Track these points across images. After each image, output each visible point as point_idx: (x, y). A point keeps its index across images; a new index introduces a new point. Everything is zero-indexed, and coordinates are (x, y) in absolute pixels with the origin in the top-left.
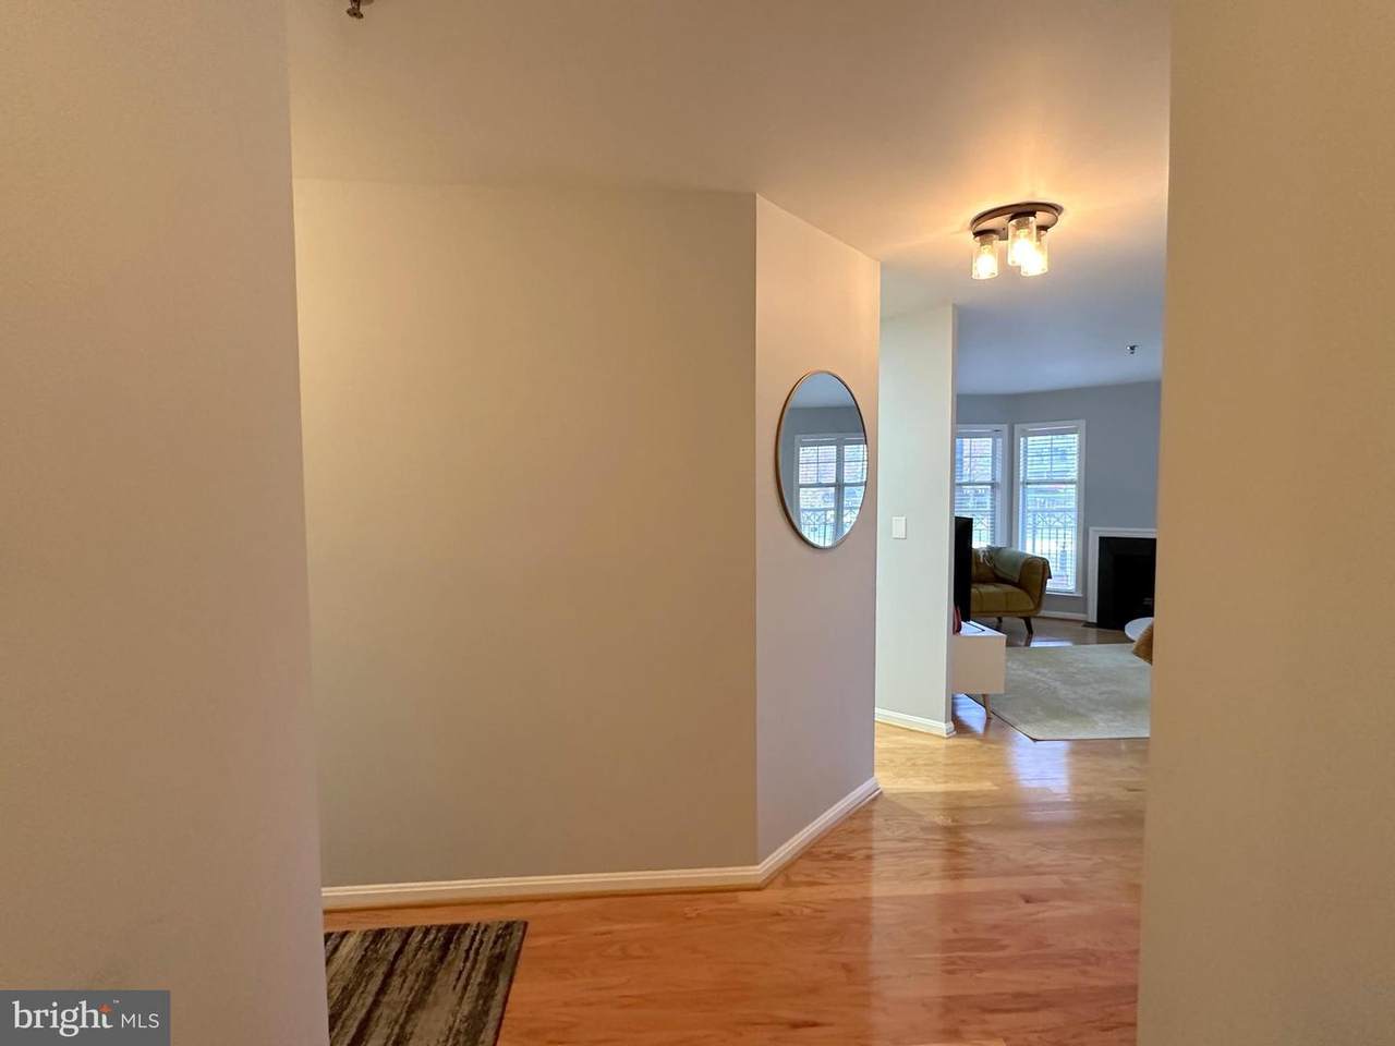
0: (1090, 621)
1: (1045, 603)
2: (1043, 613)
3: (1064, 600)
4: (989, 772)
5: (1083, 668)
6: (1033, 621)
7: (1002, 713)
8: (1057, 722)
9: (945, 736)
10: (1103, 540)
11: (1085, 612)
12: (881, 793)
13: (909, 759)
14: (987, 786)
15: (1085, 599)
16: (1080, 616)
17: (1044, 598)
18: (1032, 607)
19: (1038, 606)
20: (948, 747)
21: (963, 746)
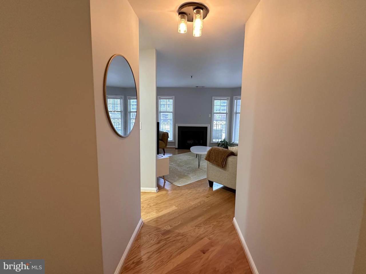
0: (176, 147)
1: (168, 144)
2: (168, 147)
3: (171, 142)
4: (173, 202)
5: (181, 161)
6: (165, 149)
7: (168, 180)
8: (182, 179)
9: (156, 192)
10: (179, 127)
11: (175, 145)
12: (144, 222)
13: (148, 205)
14: (174, 208)
15: (175, 142)
16: (174, 147)
17: (168, 143)
18: (165, 146)
19: (166, 145)
20: (157, 196)
21: (162, 194)
